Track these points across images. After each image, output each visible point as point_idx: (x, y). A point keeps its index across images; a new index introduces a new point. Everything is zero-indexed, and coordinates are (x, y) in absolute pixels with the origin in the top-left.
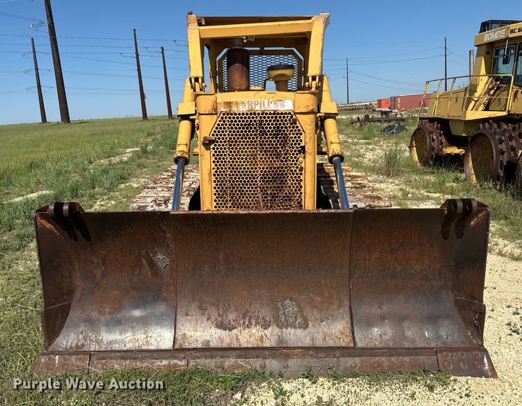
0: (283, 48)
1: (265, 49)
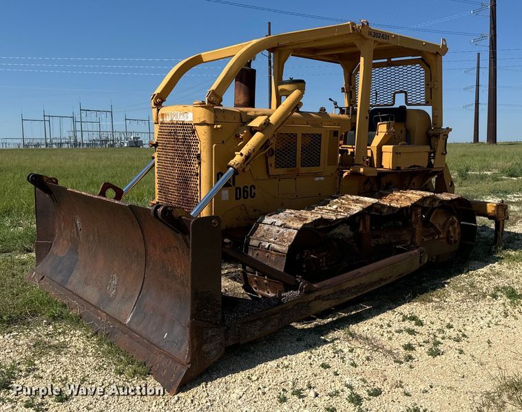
0: (410, 58)
1: (392, 60)
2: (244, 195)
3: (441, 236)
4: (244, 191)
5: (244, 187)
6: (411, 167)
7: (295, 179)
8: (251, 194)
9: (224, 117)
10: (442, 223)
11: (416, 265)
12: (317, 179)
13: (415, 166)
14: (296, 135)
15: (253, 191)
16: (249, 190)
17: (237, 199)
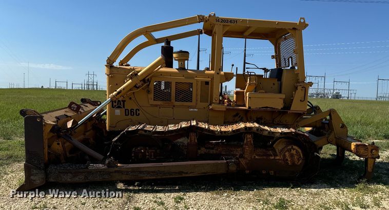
2: (131, 113)
3: (277, 158)
4: (131, 112)
5: (131, 109)
6: (262, 108)
7: (173, 108)
8: (136, 113)
9: (118, 72)
10: (280, 148)
11: (222, 171)
12: (191, 110)
13: (267, 107)
14: (171, 83)
15: (138, 112)
16: (135, 111)
17: (126, 115)
